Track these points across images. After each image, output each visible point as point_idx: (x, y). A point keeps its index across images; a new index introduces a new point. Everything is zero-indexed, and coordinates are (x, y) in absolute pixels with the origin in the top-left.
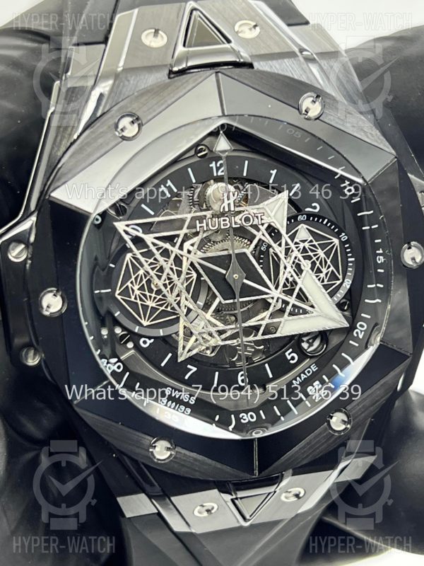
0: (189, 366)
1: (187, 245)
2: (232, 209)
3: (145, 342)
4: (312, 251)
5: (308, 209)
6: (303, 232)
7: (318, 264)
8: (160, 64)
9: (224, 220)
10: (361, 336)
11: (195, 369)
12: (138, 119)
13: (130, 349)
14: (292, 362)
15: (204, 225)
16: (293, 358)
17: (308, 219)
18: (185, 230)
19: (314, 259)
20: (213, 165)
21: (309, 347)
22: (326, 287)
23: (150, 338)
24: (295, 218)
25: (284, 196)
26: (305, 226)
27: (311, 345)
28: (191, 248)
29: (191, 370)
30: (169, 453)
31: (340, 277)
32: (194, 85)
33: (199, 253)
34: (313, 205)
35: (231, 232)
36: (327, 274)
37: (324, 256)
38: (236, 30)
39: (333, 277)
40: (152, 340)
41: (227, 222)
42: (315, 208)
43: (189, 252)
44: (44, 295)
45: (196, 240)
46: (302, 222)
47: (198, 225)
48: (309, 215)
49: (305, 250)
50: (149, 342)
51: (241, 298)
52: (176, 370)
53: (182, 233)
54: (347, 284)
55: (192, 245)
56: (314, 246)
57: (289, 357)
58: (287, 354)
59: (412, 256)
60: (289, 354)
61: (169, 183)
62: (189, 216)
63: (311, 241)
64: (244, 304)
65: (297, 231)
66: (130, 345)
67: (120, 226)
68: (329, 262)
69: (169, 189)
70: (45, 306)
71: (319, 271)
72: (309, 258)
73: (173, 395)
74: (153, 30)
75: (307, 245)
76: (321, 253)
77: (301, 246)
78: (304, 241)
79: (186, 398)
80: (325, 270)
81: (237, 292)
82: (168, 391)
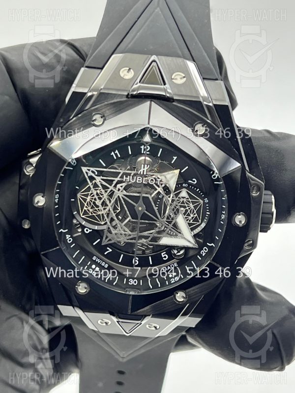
0: (108, 248)
1: (119, 186)
2: (145, 174)
3: (87, 230)
4: (187, 204)
5: (189, 181)
6: (184, 193)
7: (189, 211)
8: (124, 89)
9: (139, 179)
10: (203, 255)
11: (111, 250)
12: (104, 116)
13: (79, 232)
14: (164, 259)
15: (128, 178)
16: (165, 257)
17: (189, 186)
18: (118, 179)
19: (187, 208)
20: (142, 147)
21: (177, 253)
22: (190, 225)
23: (90, 229)
24: (181, 184)
25: (177, 172)
26: (186, 190)
27: (179, 252)
28: (120, 188)
29: (108, 250)
30: (85, 290)
31: (200, 221)
33: (124, 191)
34: (194, 179)
35: (143, 185)
36: (193, 218)
37: (193, 208)
38: (173, 77)
39: (196, 220)
40: (91, 230)
41: (141, 180)
42: (194, 181)
43: (119, 190)
44: (36, 196)
45: (124, 185)
46: (185, 187)
47: (125, 178)
48: (190, 184)
49: (183, 202)
50: (89, 231)
51: (141, 219)
52: (101, 249)
53: (116, 179)
54: (203, 225)
55: (121, 187)
56: (189, 201)
57: (163, 256)
58: (162, 254)
59: (240, 220)
60: (164, 254)
61: (117, 152)
62: (122, 172)
63: (188, 199)
64: (141, 223)
65: (181, 191)
66: (80, 230)
67: (84, 169)
68: (195, 212)
69: (116, 155)
70: (36, 201)
71: (189, 215)
72: (185, 207)
73: (97, 261)
74: (128, 68)
75: (185, 200)
76: (192, 206)
77: (182, 200)
78: (183, 198)
79: (103, 264)
80: (192, 216)
81: (139, 217)
82: (94, 258)
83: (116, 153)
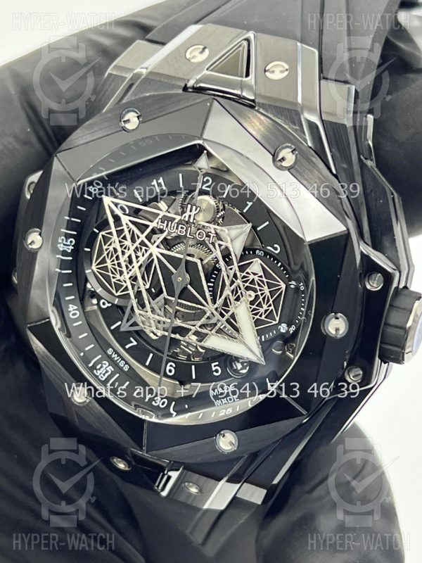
0: (132, 339)
2: (191, 221)
3: (104, 304)
4: (259, 285)
5: (269, 248)
6: (256, 266)
7: (261, 299)
9: (182, 228)
11: (135, 343)
12: (140, 116)
13: (94, 305)
14: (215, 373)
15: (165, 225)
16: (217, 371)
17: (265, 256)
18: (154, 224)
19: (259, 293)
22: (257, 323)
23: (109, 302)
24: (254, 250)
25: (247, 227)
26: (260, 261)
27: (243, 368)
29: (132, 342)
30: (84, 399)
31: (278, 319)
32: (192, 103)
34: (275, 246)
36: (266, 311)
37: (269, 294)
38: (267, 69)
39: (271, 316)
40: (110, 305)
41: (184, 230)
42: (276, 249)
46: (259, 257)
47: (160, 223)
48: (266, 253)
49: (253, 282)
50: (108, 305)
51: (179, 298)
53: (151, 225)
56: (262, 282)
57: (214, 369)
58: (213, 365)
59: (337, 326)
60: (215, 366)
61: (161, 181)
62: (162, 214)
63: (261, 277)
65: (252, 262)
66: (95, 301)
67: (107, 200)
68: (271, 300)
69: (159, 185)
70: (29, 241)
71: (260, 305)
72: (255, 291)
73: (113, 356)
74: (202, 47)
75: (256, 278)
76: (267, 291)
77: (251, 277)
78: (255, 274)
79: (122, 364)
80: (265, 307)
81: (177, 293)
82: (110, 351)
83: (160, 183)
